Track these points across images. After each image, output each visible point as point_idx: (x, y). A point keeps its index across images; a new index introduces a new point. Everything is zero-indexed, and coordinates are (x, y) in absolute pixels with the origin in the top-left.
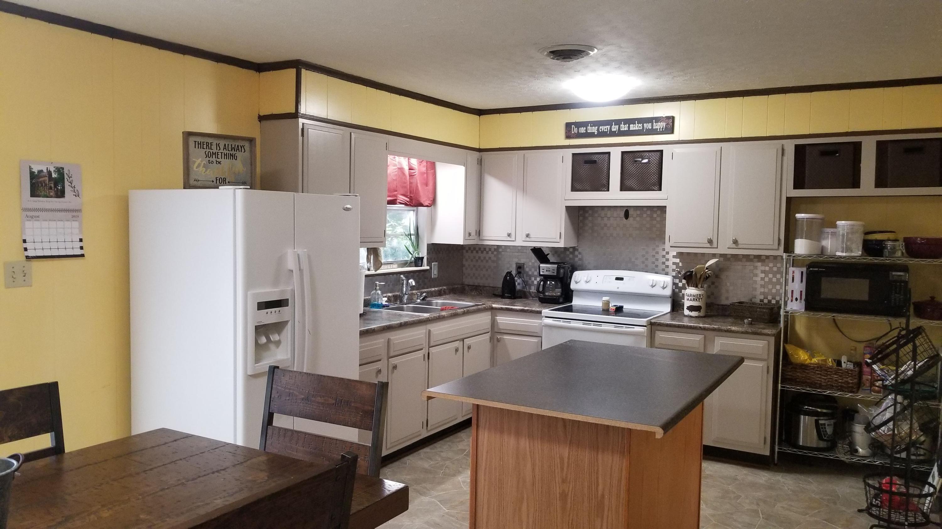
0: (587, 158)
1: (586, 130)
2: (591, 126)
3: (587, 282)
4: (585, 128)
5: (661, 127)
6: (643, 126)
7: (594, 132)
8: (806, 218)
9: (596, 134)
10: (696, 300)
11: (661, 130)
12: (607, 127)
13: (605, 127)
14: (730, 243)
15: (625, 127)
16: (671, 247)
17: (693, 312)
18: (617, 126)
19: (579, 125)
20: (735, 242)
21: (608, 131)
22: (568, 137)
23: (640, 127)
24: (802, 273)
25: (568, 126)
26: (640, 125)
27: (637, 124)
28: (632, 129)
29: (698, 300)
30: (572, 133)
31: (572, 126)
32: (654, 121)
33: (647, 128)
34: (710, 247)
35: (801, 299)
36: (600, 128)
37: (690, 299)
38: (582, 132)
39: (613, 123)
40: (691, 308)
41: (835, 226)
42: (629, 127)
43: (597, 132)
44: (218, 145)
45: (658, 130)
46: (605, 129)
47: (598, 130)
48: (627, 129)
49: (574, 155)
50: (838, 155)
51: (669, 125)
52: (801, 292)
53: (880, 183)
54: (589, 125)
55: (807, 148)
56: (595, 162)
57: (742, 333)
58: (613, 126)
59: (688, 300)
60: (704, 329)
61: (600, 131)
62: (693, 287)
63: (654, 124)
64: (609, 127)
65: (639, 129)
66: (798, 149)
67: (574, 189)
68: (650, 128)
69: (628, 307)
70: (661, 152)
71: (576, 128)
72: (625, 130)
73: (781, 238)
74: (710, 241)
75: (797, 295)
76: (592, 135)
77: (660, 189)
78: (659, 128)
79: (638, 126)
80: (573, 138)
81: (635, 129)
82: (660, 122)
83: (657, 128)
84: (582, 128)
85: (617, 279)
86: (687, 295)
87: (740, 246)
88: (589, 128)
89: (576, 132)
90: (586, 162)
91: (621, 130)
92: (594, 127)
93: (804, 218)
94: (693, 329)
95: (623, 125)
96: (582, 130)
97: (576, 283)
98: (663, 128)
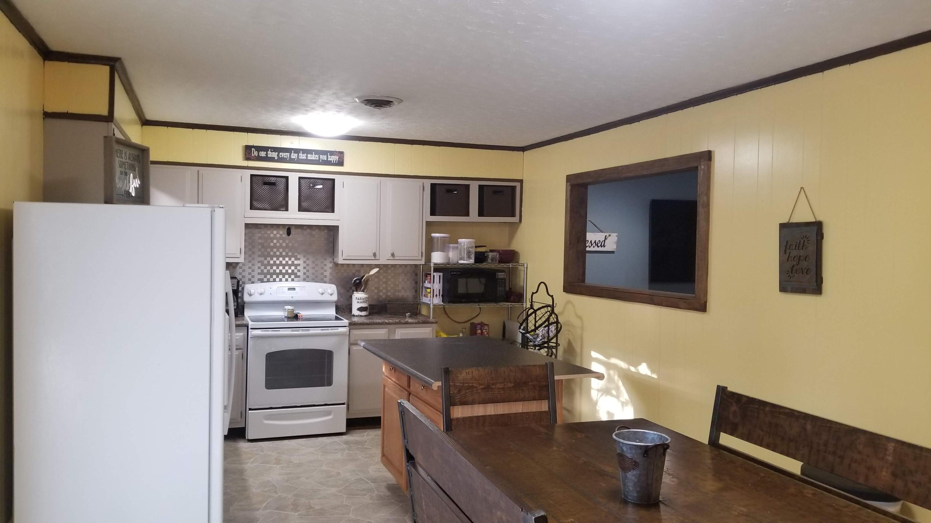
0: (267, 180)
1: (267, 154)
2: (271, 151)
3: (261, 294)
4: (265, 153)
5: (335, 160)
6: (319, 157)
7: (275, 157)
8: (440, 237)
9: (276, 159)
10: (365, 302)
11: (335, 162)
12: (287, 154)
13: (285, 154)
14: (389, 256)
15: (303, 156)
16: (343, 260)
17: (363, 312)
18: (296, 155)
19: (259, 149)
20: (393, 255)
21: (287, 158)
22: (248, 157)
23: (317, 157)
24: (440, 276)
25: (248, 149)
26: (317, 156)
27: (314, 154)
28: (309, 159)
29: (366, 302)
30: (252, 155)
31: (253, 149)
32: (329, 154)
33: (323, 159)
34: (374, 259)
35: (439, 295)
36: (280, 154)
37: (360, 302)
38: (262, 156)
39: (293, 151)
40: (360, 309)
41: (457, 243)
42: (307, 156)
43: (277, 157)
44: (125, 153)
45: (332, 162)
46: (285, 155)
47: (278, 155)
48: (305, 158)
49: (252, 176)
50: (456, 192)
51: (341, 159)
52: (440, 290)
53: (481, 214)
54: (270, 150)
55: (437, 187)
56: (274, 184)
57: (416, 323)
58: (292, 154)
59: (358, 302)
60: (389, 324)
61: (280, 157)
62: (361, 292)
63: (329, 156)
64: (288, 154)
65: (316, 159)
66: (433, 186)
67: (252, 207)
68: (326, 159)
69: (303, 313)
70: (333, 180)
71: (256, 152)
72: (304, 158)
73: (423, 251)
74: (375, 255)
75: (436, 292)
76: (272, 160)
77: (333, 211)
78: (333, 160)
79: (315, 157)
80: (253, 160)
81: (312, 158)
82: (334, 155)
83: (331, 160)
84: (263, 152)
85: (290, 289)
86: (357, 298)
87: (396, 258)
88: (269, 152)
89: (256, 155)
90: (265, 183)
91: (300, 158)
92: (274, 153)
93: (439, 237)
94: (381, 324)
95: (301, 154)
96: (263, 154)
97: (250, 295)
98: (336, 161)
